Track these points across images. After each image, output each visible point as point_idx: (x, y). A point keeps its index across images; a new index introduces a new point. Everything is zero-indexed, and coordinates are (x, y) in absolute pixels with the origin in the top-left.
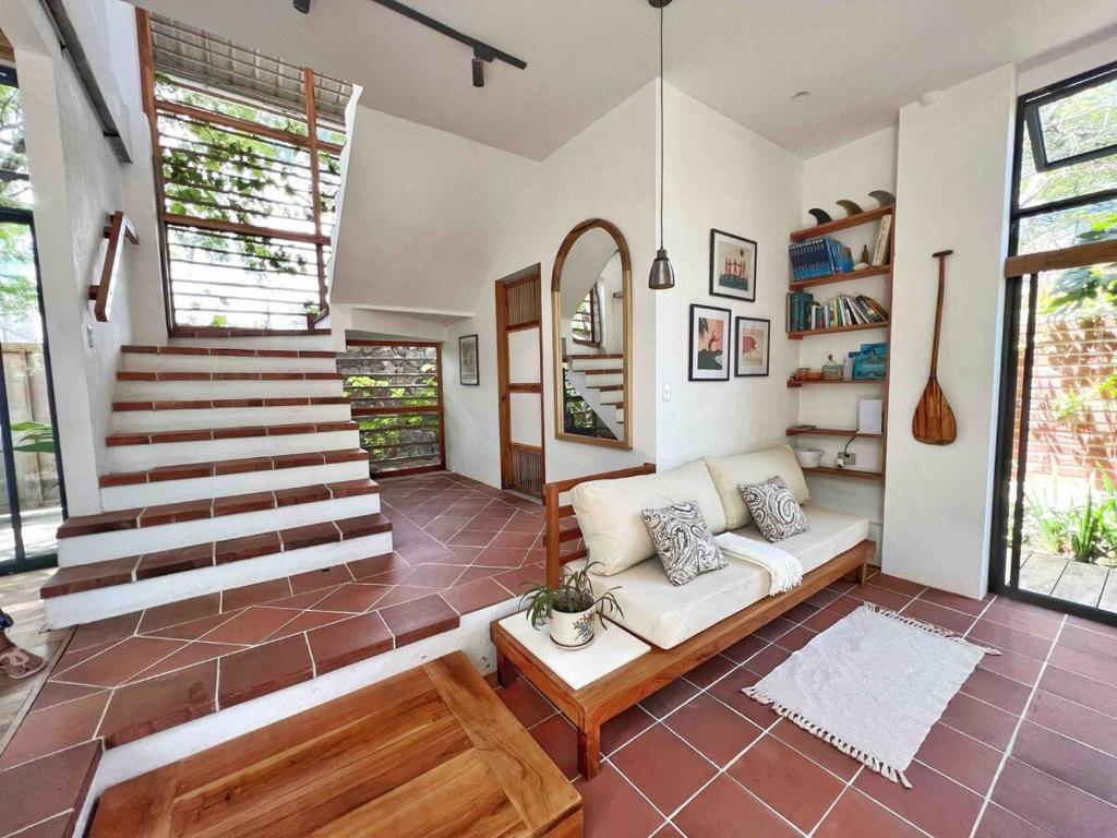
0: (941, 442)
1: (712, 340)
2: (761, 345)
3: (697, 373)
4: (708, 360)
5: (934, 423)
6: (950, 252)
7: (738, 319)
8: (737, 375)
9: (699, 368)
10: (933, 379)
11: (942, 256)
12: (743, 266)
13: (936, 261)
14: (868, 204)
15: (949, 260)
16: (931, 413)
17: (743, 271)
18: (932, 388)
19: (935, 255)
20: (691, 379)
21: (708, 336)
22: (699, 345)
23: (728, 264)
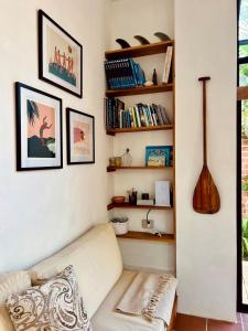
0: (211, 212)
1: (44, 126)
2: (87, 137)
3: (26, 161)
4: (39, 147)
5: (206, 199)
6: (209, 78)
7: (68, 110)
8: (69, 163)
9: (29, 156)
10: (205, 168)
11: (204, 80)
12: (71, 62)
13: (200, 84)
14: (154, 40)
15: (208, 83)
16: (205, 192)
17: (71, 66)
18: (205, 174)
19: (200, 79)
20: (19, 168)
21: (38, 122)
22: (29, 131)
23: (57, 53)
